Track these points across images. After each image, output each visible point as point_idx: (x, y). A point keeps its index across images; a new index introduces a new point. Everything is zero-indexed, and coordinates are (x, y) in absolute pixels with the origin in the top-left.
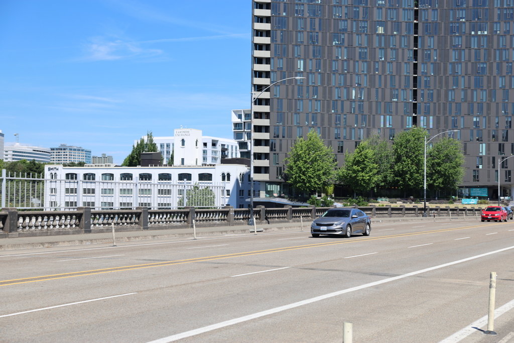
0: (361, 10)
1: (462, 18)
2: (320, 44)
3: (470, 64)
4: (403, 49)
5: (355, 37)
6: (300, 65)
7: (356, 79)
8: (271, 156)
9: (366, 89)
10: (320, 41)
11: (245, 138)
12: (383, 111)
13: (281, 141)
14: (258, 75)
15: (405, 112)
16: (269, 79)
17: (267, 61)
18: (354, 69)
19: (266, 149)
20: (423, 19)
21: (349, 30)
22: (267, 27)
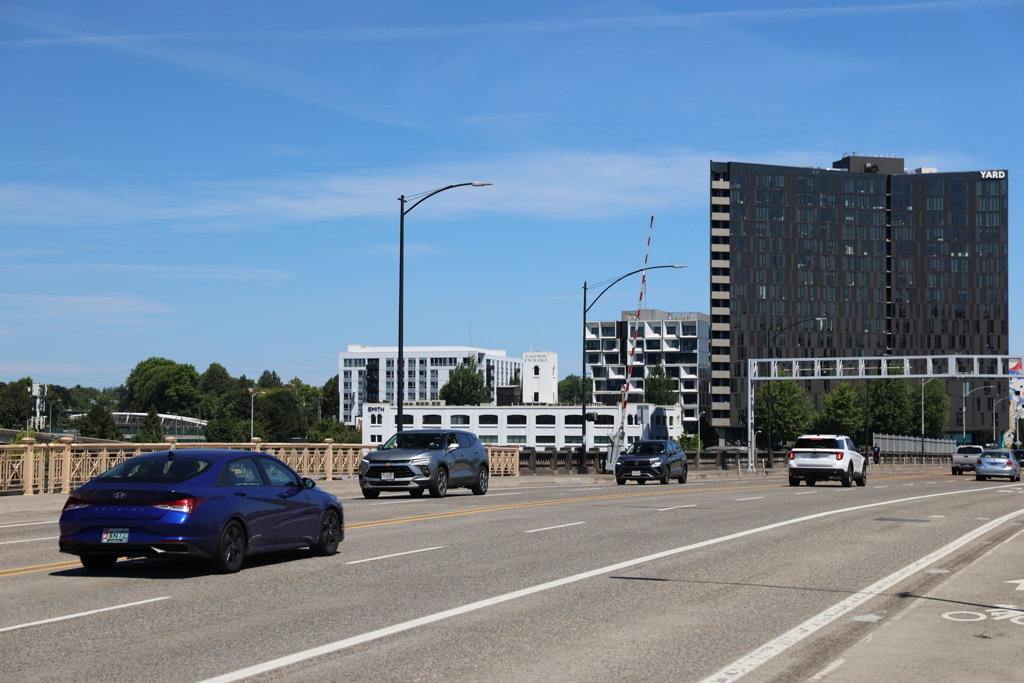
0: (829, 227)
1: (940, 237)
2: (784, 267)
3: (950, 291)
4: (875, 273)
5: (823, 260)
6: (763, 291)
7: (823, 307)
8: (733, 398)
9: (835, 319)
10: (784, 264)
11: (602, 363)
12: (854, 346)
13: (742, 380)
14: (715, 303)
15: (878, 345)
16: (728, 309)
17: (726, 287)
18: (822, 296)
19: (726, 390)
20: (897, 238)
21: (816, 250)
22: (725, 248)
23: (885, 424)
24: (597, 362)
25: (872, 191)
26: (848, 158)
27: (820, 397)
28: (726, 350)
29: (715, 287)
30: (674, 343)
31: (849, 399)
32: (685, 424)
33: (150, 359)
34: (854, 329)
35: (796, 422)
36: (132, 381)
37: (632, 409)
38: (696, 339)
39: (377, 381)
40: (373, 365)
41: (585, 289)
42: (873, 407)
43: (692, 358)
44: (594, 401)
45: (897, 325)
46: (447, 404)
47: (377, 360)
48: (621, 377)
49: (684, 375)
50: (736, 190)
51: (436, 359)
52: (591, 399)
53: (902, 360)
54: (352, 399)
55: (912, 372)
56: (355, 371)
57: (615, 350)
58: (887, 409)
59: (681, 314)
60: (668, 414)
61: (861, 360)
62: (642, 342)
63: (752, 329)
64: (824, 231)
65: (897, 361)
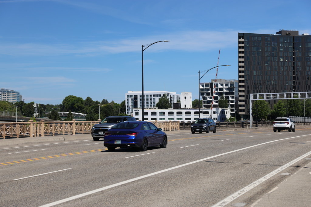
0: (275, 53)
1: (310, 55)
2: (261, 65)
4: (290, 66)
5: (273, 63)
6: (255, 73)
7: (273, 77)
8: (245, 106)
9: (277, 81)
10: (261, 64)
11: (205, 95)
12: (283, 89)
13: (248, 100)
14: (240, 77)
15: (291, 89)
16: (244, 78)
17: (243, 72)
18: (273, 74)
19: (243, 103)
20: (296, 56)
21: (271, 60)
22: (243, 60)
23: (293, 113)
24: (204, 95)
25: (288, 41)
26: (281, 31)
27: (273, 105)
28: (243, 91)
29: (240, 72)
30: (227, 89)
31: (282, 105)
32: (231, 114)
33: (69, 96)
34: (283, 84)
35: (265, 113)
36: (64, 103)
37: (214, 109)
38: (234, 88)
39: (137, 102)
40: (136, 97)
41: (199, 73)
42: (289, 108)
43: (233, 94)
44: (203, 107)
45: (297, 83)
46: (158, 108)
47: (137, 95)
48: (211, 100)
49: (230, 99)
50: (246, 42)
51: (155, 95)
52: (202, 106)
53: (298, 93)
54: (130, 107)
55: (301, 97)
56: (130, 99)
57: (209, 91)
58: (293, 108)
59: (229, 80)
60: (226, 111)
61: (285, 94)
62: (218, 89)
63: (251, 84)
64: (273, 54)
65: (297, 94)
